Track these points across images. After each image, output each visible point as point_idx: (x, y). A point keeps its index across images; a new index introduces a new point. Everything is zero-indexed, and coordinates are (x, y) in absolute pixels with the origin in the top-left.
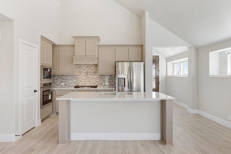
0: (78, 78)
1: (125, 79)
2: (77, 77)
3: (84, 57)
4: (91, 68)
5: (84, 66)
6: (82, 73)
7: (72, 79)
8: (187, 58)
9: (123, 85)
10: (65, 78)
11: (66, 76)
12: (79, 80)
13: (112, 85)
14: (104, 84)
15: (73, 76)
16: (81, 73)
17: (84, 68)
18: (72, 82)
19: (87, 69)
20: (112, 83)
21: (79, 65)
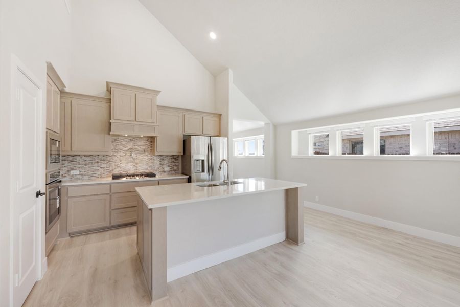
0: (112, 160)
1: (203, 161)
2: (109, 158)
3: (133, 123)
4: (139, 143)
5: (126, 140)
6: (120, 150)
7: (98, 162)
8: (263, 135)
9: (201, 170)
10: (81, 160)
11: (85, 156)
12: (113, 164)
13: (175, 170)
14: (162, 170)
15: (100, 157)
16: (117, 151)
17: (124, 143)
18: (98, 168)
19: (131, 144)
20: (175, 168)
21: (115, 138)
